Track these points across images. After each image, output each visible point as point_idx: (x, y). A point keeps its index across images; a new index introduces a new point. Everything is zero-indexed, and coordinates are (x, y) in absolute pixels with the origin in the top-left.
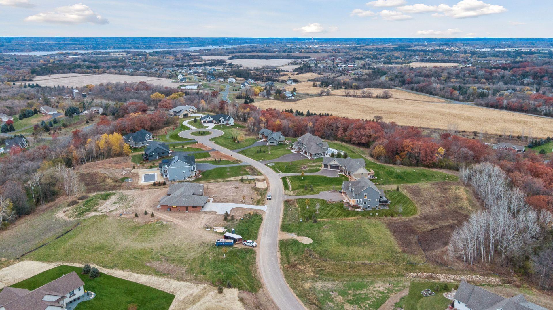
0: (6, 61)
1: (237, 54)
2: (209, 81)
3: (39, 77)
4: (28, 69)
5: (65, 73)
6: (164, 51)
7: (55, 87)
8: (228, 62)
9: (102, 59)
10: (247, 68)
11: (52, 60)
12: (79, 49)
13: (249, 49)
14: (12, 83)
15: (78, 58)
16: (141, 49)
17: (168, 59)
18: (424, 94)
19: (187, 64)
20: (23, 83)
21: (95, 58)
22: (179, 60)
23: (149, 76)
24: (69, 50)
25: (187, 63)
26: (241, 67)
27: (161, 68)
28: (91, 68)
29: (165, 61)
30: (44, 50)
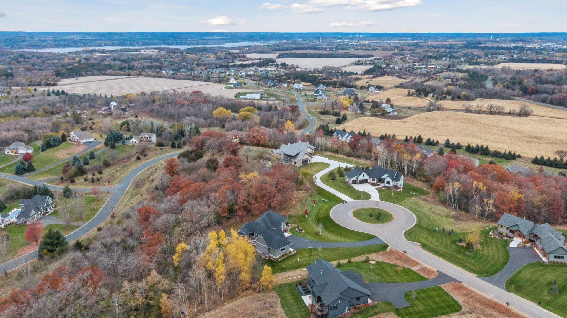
0: (27, 60)
1: (285, 52)
2: (269, 87)
3: (65, 80)
4: (52, 69)
5: (94, 75)
6: (199, 48)
7: (84, 95)
8: (279, 61)
9: (134, 57)
10: (306, 69)
11: (77, 59)
12: (106, 45)
13: (294, 46)
14: (32, 88)
15: (107, 57)
16: (171, 45)
17: (208, 57)
18: (563, 108)
19: (232, 64)
20: (46, 89)
21: (126, 57)
22: (220, 59)
23: (194, 80)
24: (94, 46)
25: (232, 62)
26: (298, 67)
27: (204, 68)
28: (124, 70)
29: (206, 60)
30: (68, 46)
